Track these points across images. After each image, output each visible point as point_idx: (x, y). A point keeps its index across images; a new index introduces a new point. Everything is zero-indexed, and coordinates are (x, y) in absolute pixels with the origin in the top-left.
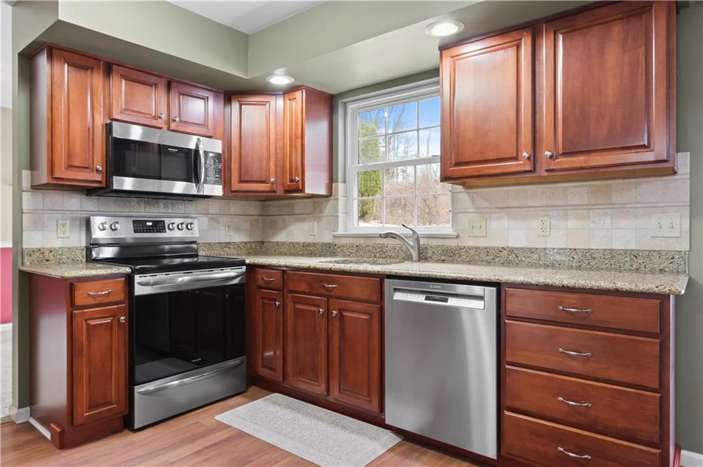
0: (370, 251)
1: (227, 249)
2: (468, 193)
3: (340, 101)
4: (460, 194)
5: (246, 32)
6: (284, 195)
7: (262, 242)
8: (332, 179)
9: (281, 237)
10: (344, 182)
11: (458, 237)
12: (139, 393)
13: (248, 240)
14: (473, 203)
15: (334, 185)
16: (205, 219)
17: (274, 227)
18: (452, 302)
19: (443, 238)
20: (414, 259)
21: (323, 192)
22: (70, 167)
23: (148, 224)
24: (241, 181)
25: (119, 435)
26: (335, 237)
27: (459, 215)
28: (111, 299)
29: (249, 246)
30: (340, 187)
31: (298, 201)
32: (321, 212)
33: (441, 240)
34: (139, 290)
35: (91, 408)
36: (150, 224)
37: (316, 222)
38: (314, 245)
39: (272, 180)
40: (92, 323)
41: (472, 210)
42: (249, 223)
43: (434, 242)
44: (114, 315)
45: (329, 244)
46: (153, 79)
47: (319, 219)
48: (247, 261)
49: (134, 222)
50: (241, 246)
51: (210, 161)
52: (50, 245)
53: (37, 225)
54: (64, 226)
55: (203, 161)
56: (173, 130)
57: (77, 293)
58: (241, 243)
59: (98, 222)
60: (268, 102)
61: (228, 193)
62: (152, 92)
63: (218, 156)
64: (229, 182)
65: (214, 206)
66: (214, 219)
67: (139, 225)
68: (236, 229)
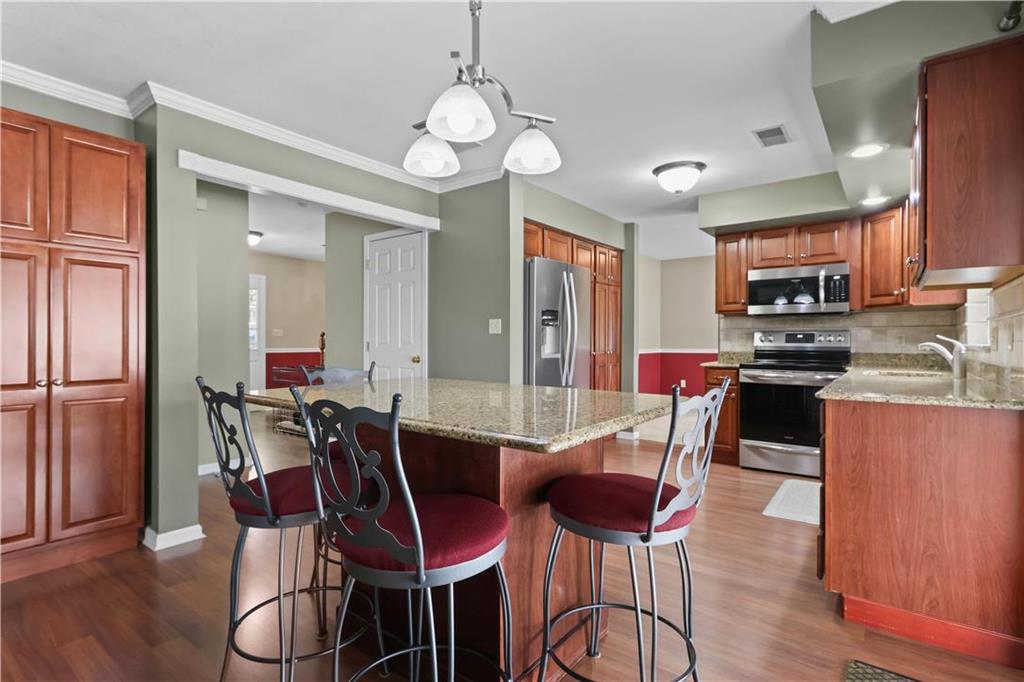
1: (897, 360)
12: (742, 443)
22: (727, 303)
23: (799, 336)
24: (872, 296)
25: (733, 466)
34: (743, 379)
36: (801, 336)
39: (896, 292)
44: (730, 392)
46: (785, 231)
49: (787, 335)
50: (919, 358)
51: (835, 283)
52: (734, 350)
53: (728, 338)
54: (742, 338)
55: (822, 284)
56: (803, 265)
57: (709, 375)
58: (918, 355)
59: (758, 336)
60: (893, 216)
61: (864, 307)
62: (782, 240)
63: (845, 277)
64: (863, 298)
65: (879, 318)
66: (878, 331)
67: (791, 339)
68: (912, 340)
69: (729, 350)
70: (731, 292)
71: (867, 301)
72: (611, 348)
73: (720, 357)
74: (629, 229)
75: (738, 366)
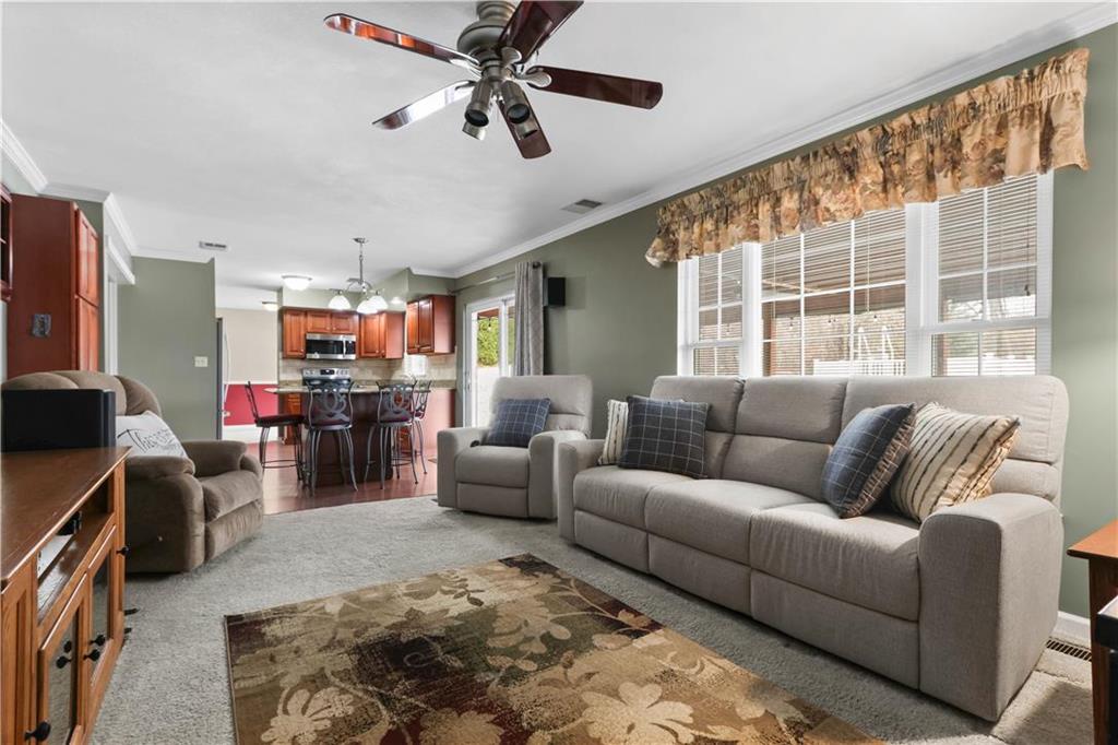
6: (383, 358)
16: (357, 370)
22: (292, 350)
24: (366, 353)
31: (394, 361)
36: (328, 372)
39: (376, 351)
46: (324, 314)
49: (320, 371)
51: (349, 345)
52: (289, 379)
53: (285, 372)
54: (294, 372)
55: (344, 345)
59: (304, 371)
61: (360, 357)
62: (323, 319)
63: (353, 343)
64: (360, 353)
65: (362, 363)
66: (362, 369)
67: (323, 372)
68: (374, 373)
69: (285, 379)
70: (294, 345)
71: (363, 354)
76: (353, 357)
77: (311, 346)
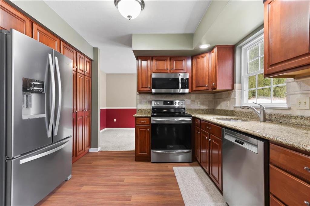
0: (246, 115)
1: (198, 111)
2: (297, 82)
3: (237, 47)
4: (291, 83)
5: (192, 33)
6: (212, 91)
7: (214, 109)
8: (234, 82)
9: (219, 108)
10: (240, 82)
11: (289, 109)
12: (152, 152)
13: (207, 108)
14: (301, 88)
15: (234, 84)
16: (190, 101)
17: (217, 103)
18: (245, 146)
19: (281, 110)
20: (261, 120)
21: (230, 88)
22: (142, 87)
23: (168, 102)
24: (196, 87)
25: (148, 162)
26: (235, 108)
27: (291, 96)
28: (146, 124)
29: (207, 110)
30: (237, 85)
31: (223, 93)
32: (230, 97)
33: (280, 111)
34: (153, 122)
35: (140, 152)
36: (169, 102)
37: (228, 101)
38: (228, 111)
39: (207, 85)
40: (141, 129)
41: (299, 92)
42: (208, 102)
43: (276, 112)
44: (147, 128)
45: (232, 111)
46: (165, 58)
47: (229, 100)
48: (193, 116)
49: (164, 102)
50: (204, 110)
51: (184, 81)
52: (143, 108)
53: (140, 103)
54: (146, 103)
55: (180, 81)
56: (172, 73)
57: (137, 121)
58: (204, 109)
59: (153, 102)
60: (205, 56)
61: (192, 91)
62: (165, 62)
63: (187, 79)
64: (192, 88)
65: (193, 96)
66: (193, 101)
67: (165, 103)
68: (202, 104)
69: (141, 108)
70: (144, 82)
71: (195, 89)
72: (86, 107)
73: (137, 111)
74: (95, 50)
75: (150, 116)
76: (187, 91)
77: (156, 83)
